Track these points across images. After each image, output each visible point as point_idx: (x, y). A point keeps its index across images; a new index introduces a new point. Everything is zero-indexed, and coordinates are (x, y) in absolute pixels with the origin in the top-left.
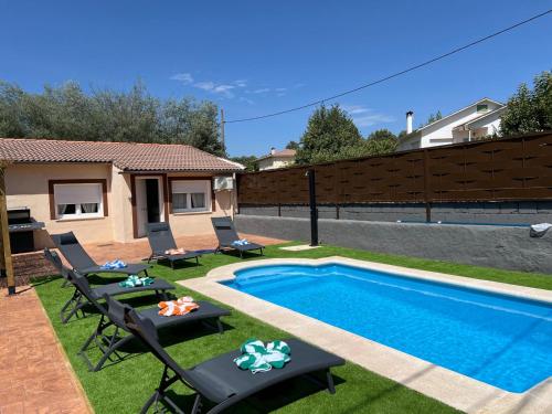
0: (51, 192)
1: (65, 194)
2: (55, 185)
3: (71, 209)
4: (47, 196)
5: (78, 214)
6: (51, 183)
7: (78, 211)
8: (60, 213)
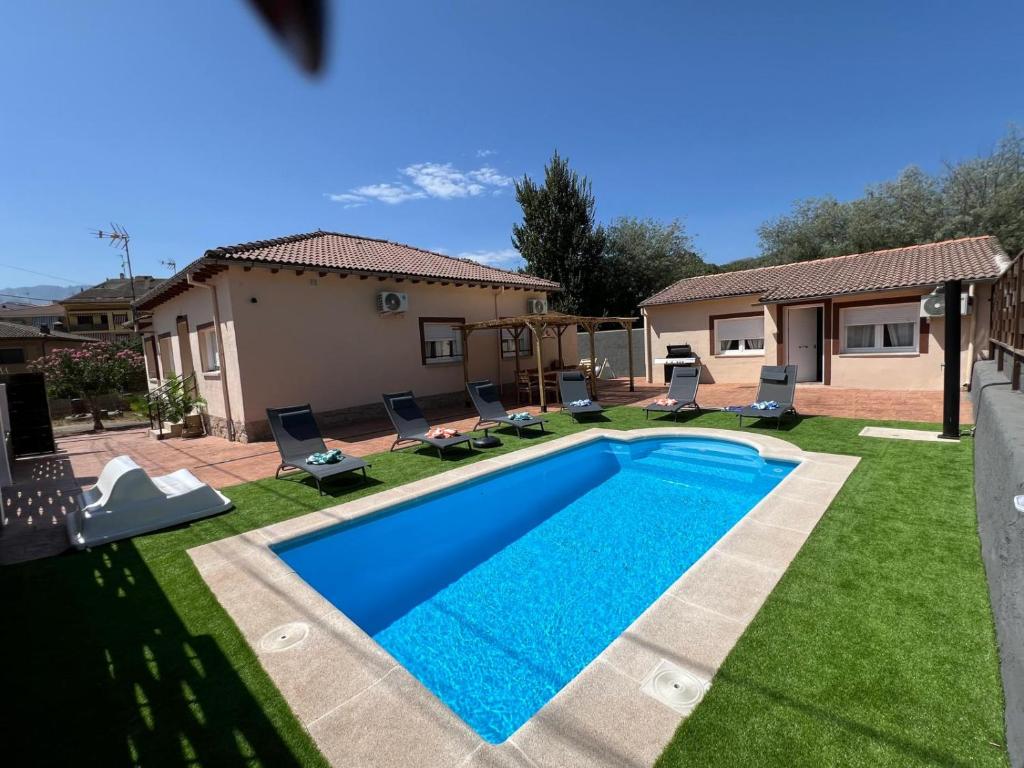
0: (712, 328)
1: (726, 329)
2: (716, 321)
3: (735, 345)
4: (707, 332)
5: (741, 351)
6: (712, 319)
7: (742, 347)
8: (724, 348)
